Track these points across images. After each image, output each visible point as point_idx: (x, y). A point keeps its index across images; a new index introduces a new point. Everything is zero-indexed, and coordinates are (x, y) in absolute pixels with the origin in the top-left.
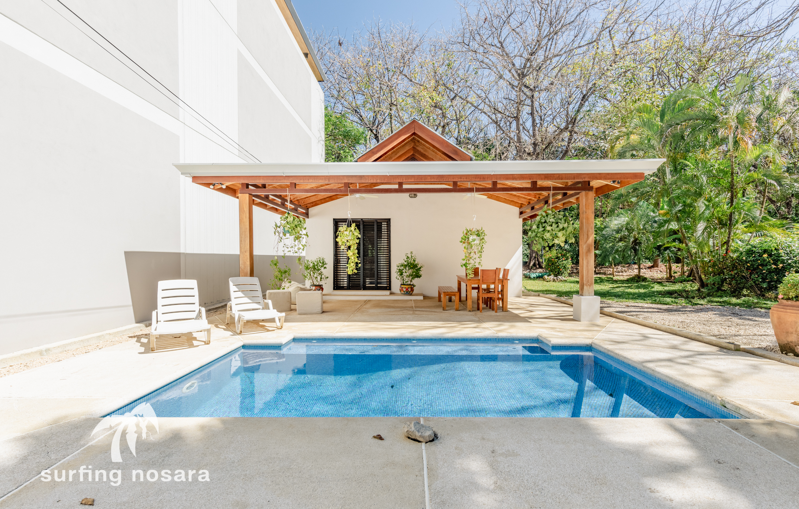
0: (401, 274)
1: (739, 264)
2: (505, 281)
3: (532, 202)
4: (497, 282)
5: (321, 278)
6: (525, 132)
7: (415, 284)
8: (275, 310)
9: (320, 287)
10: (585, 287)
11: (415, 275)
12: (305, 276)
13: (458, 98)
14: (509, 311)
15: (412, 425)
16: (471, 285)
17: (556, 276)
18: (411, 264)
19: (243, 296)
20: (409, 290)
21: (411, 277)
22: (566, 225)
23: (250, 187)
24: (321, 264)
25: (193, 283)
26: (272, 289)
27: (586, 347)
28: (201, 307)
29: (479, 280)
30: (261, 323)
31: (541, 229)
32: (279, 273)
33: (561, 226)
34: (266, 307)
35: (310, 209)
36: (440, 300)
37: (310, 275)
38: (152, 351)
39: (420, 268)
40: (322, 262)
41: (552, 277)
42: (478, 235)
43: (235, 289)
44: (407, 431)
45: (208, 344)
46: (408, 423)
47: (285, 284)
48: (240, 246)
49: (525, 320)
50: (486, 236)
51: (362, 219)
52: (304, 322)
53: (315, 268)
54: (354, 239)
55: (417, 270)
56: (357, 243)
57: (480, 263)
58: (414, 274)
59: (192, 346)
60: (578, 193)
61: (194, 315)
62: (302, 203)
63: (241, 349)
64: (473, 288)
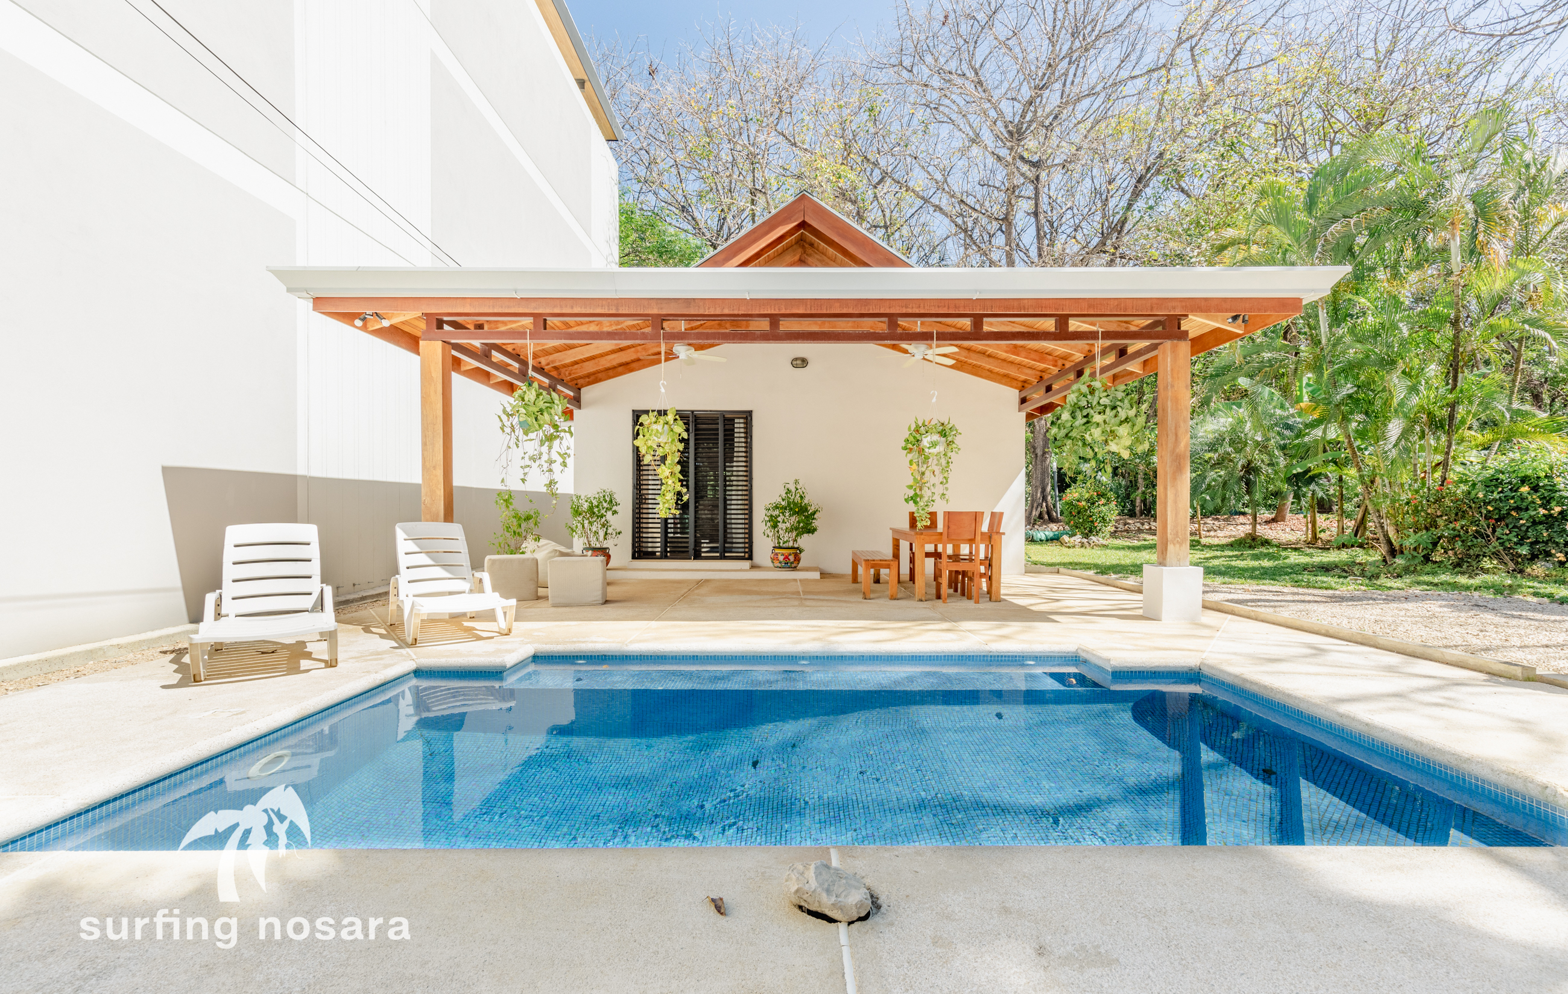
0: (775, 526)
1: (1470, 507)
2: (995, 537)
3: (1046, 376)
4: (978, 537)
5: (606, 534)
6: (1021, 254)
7: (802, 546)
8: (497, 594)
9: (604, 552)
10: (1170, 547)
11: (802, 528)
12: (572, 529)
13: (889, 181)
14: (1005, 600)
15: (811, 874)
16: (923, 546)
17: (1086, 536)
18: (795, 504)
19: (432, 563)
20: (792, 558)
21: (794, 533)
22: (1132, 413)
23: (446, 327)
24: (605, 505)
25: (309, 532)
26: (499, 553)
27: (1187, 673)
28: (324, 585)
29: (941, 534)
30: (466, 624)
31: (1080, 421)
32: (515, 520)
33: (1123, 415)
34: (478, 587)
35: (583, 390)
36: (855, 580)
37: (583, 527)
38: (195, 681)
39: (814, 513)
40: (608, 499)
41: (1078, 538)
42: (943, 434)
43: (412, 546)
44: (797, 891)
45: (331, 666)
46: (801, 867)
47: (529, 545)
48: (423, 455)
49: (1043, 617)
50: (958, 436)
51: (693, 412)
52: (562, 620)
53: (594, 513)
54: (673, 440)
55: (806, 517)
56: (679, 451)
57: (943, 494)
58: (801, 525)
59: (294, 669)
60: (1154, 347)
61: (308, 602)
62: (566, 375)
63: (410, 679)
64: (928, 555)
